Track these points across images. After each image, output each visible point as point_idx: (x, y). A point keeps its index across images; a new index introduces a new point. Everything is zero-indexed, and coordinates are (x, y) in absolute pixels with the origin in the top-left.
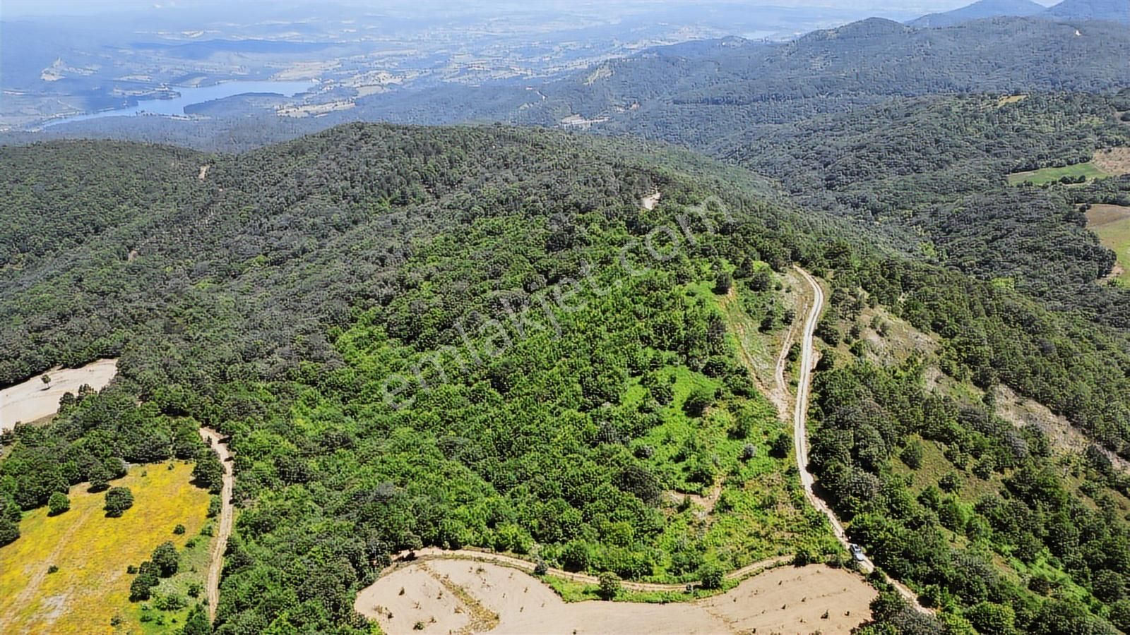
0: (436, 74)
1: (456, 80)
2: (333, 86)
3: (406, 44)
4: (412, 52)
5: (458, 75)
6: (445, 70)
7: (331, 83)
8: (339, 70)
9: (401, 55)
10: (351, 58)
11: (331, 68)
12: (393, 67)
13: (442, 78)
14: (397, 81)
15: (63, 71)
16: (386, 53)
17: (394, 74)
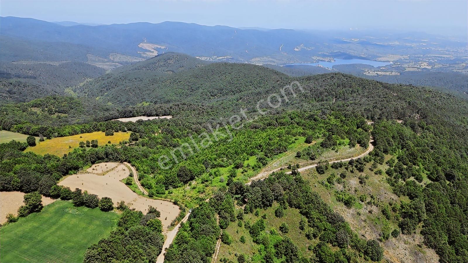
0: (451, 67)
1: (460, 71)
2: (397, 66)
3: (447, 53)
4: (447, 56)
5: (463, 69)
6: (456, 66)
7: (397, 65)
8: (407, 60)
9: (442, 57)
10: (416, 56)
11: (403, 59)
12: (433, 61)
13: (453, 69)
14: (429, 67)
15: (302, 48)
16: (434, 55)
17: (429, 64)
